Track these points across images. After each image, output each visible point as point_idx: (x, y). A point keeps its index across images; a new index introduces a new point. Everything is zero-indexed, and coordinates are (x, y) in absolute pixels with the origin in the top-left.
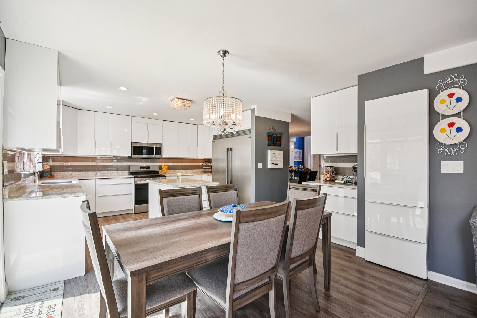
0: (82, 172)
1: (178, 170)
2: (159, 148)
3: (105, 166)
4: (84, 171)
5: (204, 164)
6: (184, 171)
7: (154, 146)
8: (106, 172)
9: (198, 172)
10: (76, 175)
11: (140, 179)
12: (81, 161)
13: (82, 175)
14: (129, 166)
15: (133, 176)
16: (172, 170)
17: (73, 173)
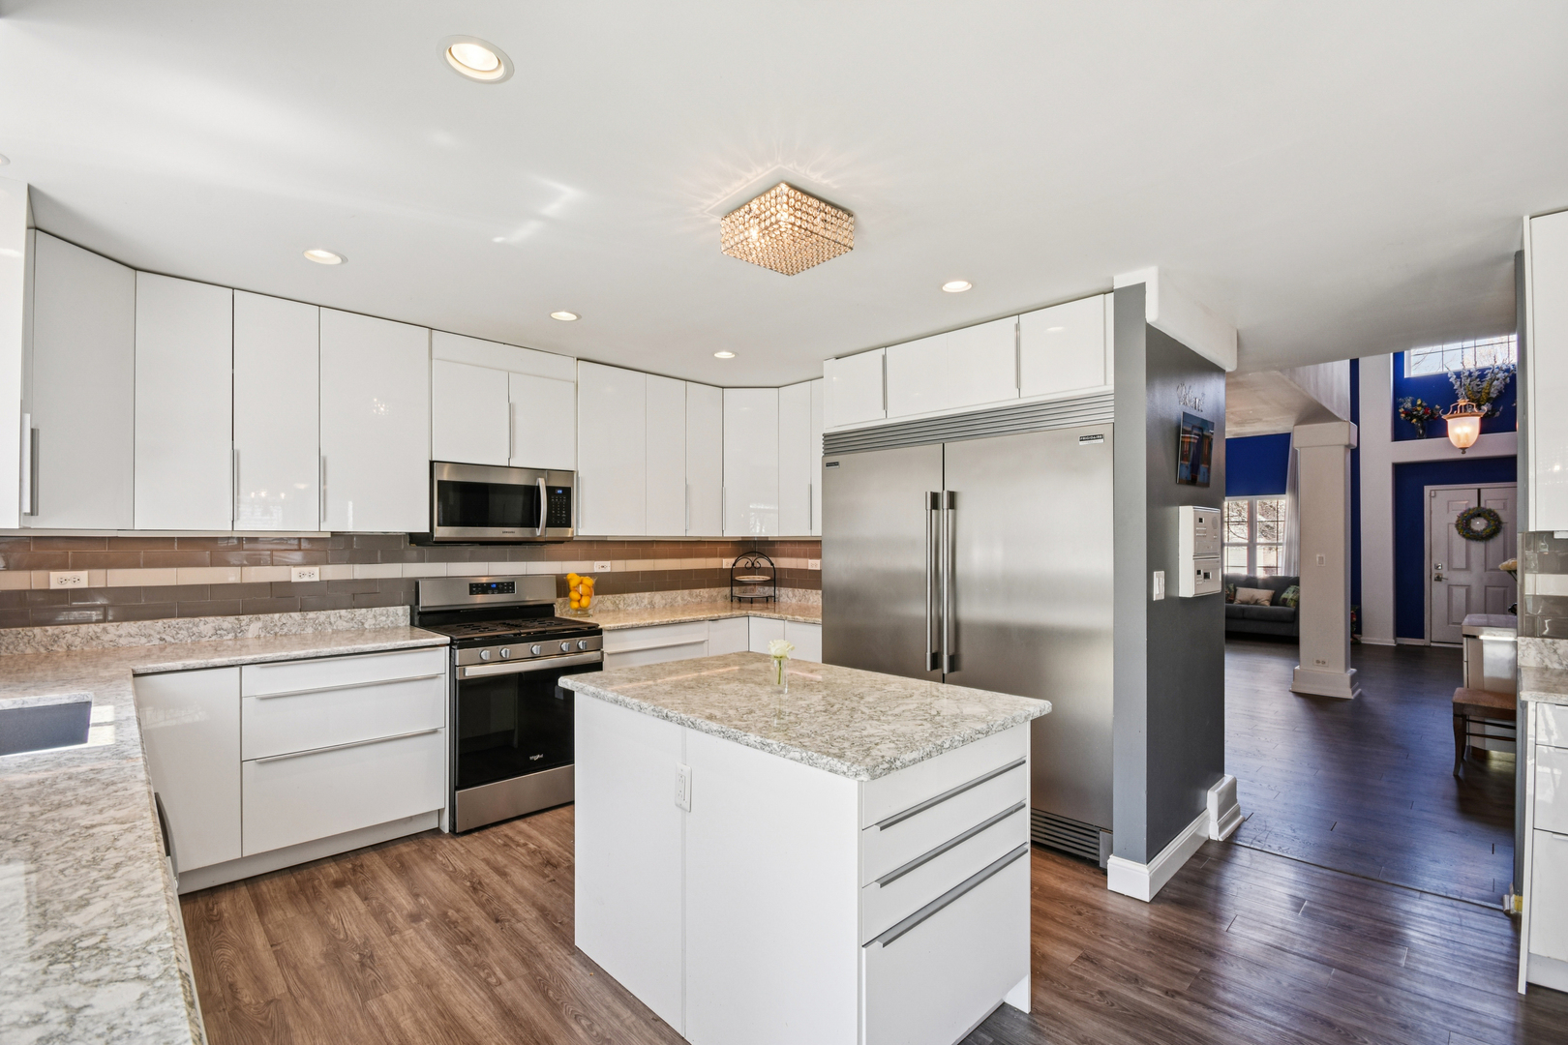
0: (160, 623)
1: (633, 595)
2: (560, 491)
3: (288, 584)
4: (172, 616)
5: (742, 563)
6: (658, 597)
7: (542, 483)
8: (296, 615)
9: (715, 601)
10: (123, 641)
11: (485, 653)
12: (150, 564)
13: (161, 639)
14: (415, 584)
15: (447, 639)
16: (610, 597)
17: (104, 629)
